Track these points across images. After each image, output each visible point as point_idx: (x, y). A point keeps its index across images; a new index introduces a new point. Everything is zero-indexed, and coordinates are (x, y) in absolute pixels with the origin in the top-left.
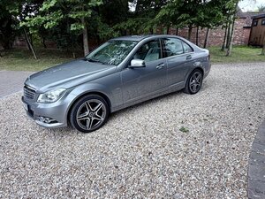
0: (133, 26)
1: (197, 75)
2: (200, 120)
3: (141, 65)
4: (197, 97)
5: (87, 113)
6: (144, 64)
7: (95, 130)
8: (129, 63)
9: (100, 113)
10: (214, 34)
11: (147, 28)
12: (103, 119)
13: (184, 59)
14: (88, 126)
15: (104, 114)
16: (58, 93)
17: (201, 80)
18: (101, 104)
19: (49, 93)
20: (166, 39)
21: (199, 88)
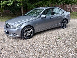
0: (41, 4)
1: (65, 21)
2: (66, 36)
3: (45, 17)
4: (65, 29)
5: (27, 32)
6: (46, 16)
7: (29, 39)
8: (41, 16)
9: (31, 33)
10: (74, 7)
11: (47, 5)
12: (32, 35)
13: (60, 15)
14: (27, 37)
15: (32, 33)
16: (18, 25)
17: (67, 23)
18: (31, 30)
19: (14, 25)
20: (53, 8)
21: (66, 26)
